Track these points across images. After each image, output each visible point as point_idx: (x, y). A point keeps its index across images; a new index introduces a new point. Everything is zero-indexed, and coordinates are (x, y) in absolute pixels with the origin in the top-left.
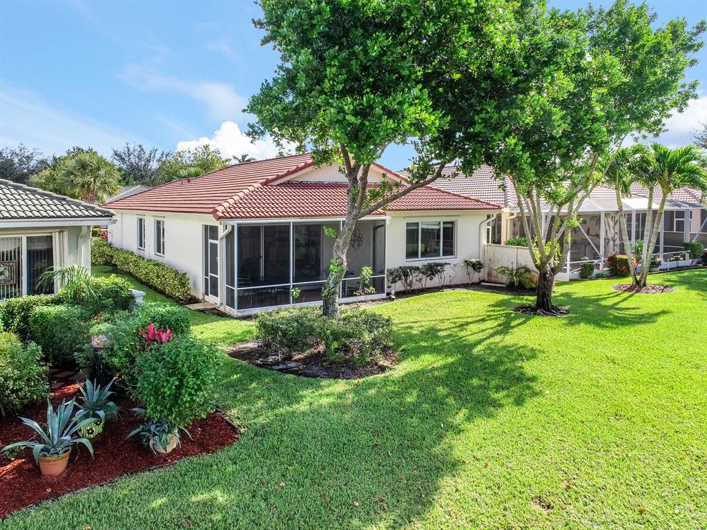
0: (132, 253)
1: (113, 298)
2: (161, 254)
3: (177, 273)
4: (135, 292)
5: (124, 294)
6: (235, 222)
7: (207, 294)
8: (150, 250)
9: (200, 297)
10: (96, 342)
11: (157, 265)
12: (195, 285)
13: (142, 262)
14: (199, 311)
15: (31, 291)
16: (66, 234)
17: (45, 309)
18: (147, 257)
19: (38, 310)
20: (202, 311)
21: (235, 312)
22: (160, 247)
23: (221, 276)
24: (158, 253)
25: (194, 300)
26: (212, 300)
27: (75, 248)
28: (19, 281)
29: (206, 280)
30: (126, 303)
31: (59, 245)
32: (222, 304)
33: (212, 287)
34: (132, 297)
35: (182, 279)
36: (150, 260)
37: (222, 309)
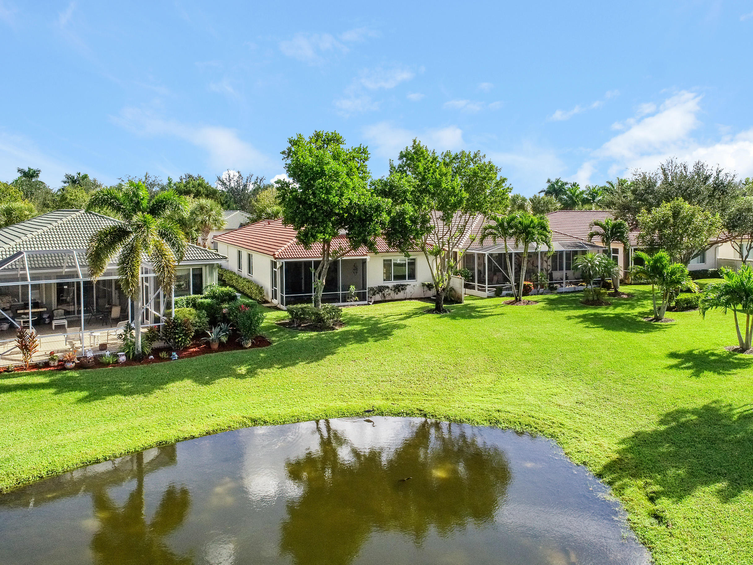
0: (234, 274)
1: (229, 296)
2: (251, 275)
3: (258, 286)
4: (237, 294)
5: (233, 295)
6: (284, 261)
7: (273, 299)
8: (244, 272)
9: (270, 301)
10: (224, 311)
11: (248, 281)
12: (267, 294)
13: (240, 279)
14: (268, 307)
15: (195, 293)
16: (208, 267)
17: (203, 300)
18: (243, 276)
19: (200, 300)
20: (269, 307)
21: (284, 307)
22: (250, 271)
23: (278, 289)
24: (249, 274)
25: (267, 302)
26: (275, 302)
27: (211, 273)
28: (189, 288)
29: (273, 290)
30: (234, 298)
31: (205, 272)
32: (278, 304)
33: (275, 296)
34: (236, 296)
35: (260, 289)
36: (244, 279)
37: (278, 306)
